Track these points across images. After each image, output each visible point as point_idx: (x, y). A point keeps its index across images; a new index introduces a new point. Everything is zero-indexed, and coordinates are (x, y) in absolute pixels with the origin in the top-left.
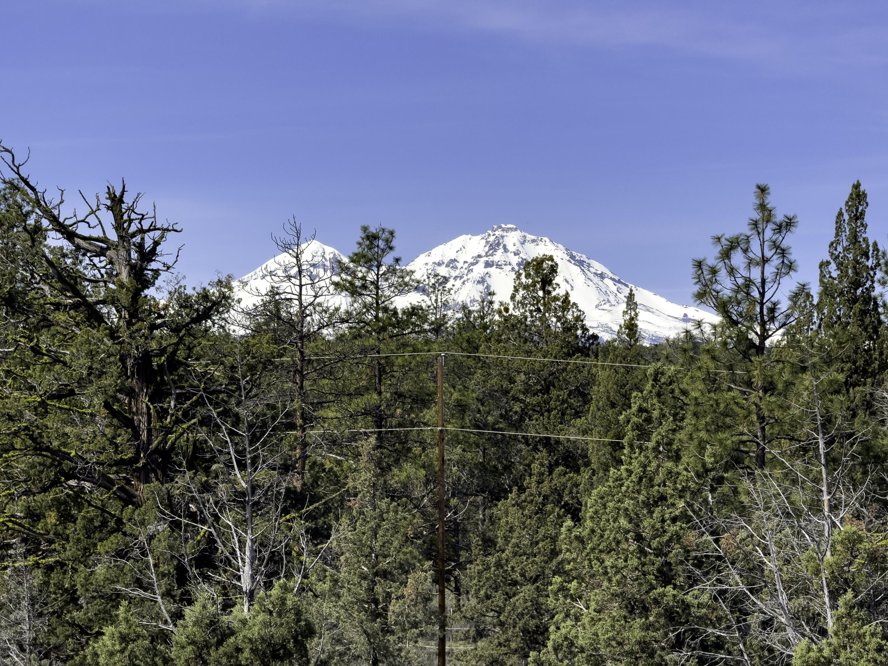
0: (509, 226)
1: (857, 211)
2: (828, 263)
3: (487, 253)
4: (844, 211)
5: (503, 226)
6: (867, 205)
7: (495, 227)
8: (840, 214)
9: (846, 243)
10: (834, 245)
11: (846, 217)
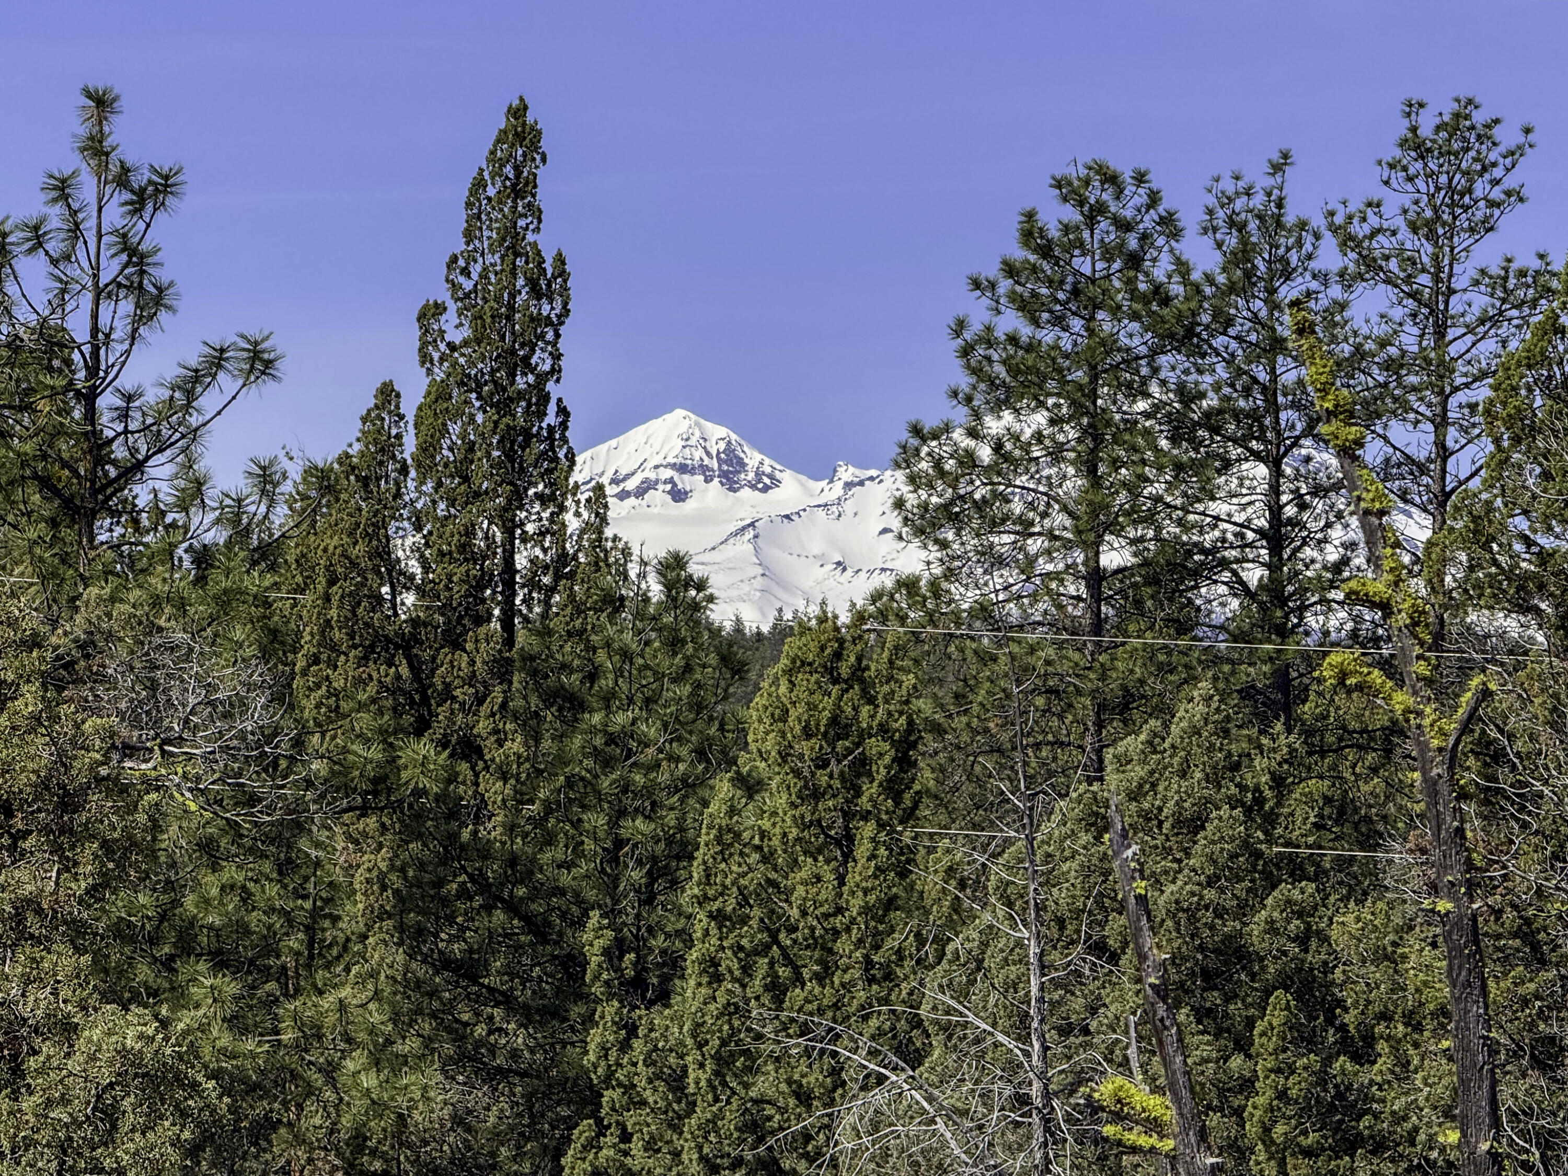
2: (439, 309)
4: (486, 175)
6: (544, 160)
8: (479, 184)
9: (489, 259)
10: (462, 263)
11: (491, 191)
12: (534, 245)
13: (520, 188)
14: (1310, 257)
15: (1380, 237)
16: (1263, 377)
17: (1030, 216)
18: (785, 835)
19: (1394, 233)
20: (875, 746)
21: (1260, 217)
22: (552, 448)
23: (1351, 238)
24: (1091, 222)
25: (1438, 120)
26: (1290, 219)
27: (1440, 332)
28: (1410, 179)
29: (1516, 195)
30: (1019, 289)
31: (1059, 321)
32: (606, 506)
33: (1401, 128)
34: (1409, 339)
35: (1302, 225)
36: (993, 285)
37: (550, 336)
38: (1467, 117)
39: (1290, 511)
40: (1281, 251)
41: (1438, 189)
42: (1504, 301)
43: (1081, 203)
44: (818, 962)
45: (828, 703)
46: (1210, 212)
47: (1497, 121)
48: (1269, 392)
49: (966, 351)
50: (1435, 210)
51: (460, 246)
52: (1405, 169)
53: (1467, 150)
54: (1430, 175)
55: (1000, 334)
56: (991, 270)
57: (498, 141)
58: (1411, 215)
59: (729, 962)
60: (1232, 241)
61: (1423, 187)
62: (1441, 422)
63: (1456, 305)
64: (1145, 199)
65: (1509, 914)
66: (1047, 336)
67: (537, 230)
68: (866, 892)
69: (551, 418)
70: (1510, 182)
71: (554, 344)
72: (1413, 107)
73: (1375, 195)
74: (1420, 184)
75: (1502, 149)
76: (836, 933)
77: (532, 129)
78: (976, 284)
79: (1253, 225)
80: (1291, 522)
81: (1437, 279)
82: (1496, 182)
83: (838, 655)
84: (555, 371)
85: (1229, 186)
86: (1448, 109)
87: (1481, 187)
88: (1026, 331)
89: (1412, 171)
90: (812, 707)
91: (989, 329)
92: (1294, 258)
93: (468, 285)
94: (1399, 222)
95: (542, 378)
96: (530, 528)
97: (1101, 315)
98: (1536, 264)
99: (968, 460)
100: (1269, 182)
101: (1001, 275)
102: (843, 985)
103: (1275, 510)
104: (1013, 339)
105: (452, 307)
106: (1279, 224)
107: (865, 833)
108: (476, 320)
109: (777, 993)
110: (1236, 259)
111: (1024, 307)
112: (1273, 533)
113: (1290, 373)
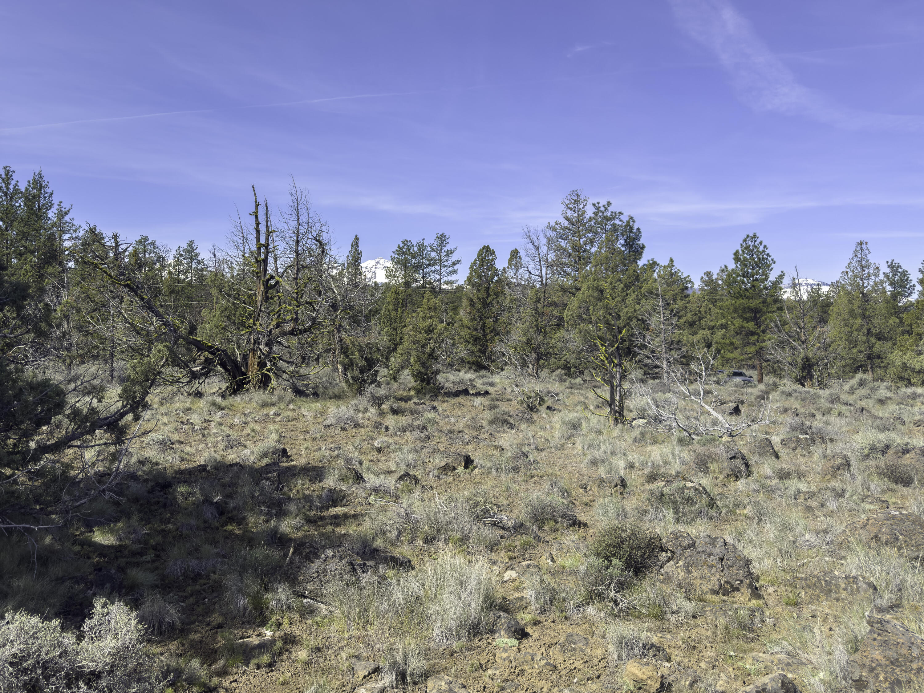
0: (381, 258)
1: (356, 242)
3: (375, 265)
4: (353, 243)
5: (379, 258)
7: (377, 258)
9: (354, 251)
12: (358, 250)
13: (357, 244)
14: (427, 249)
15: (434, 247)
16: (422, 261)
17: (399, 245)
18: (391, 309)
19: (436, 247)
20: (400, 300)
22: (360, 270)
23: (431, 247)
24: (405, 245)
27: (440, 257)
29: (448, 243)
33: (436, 236)
34: (437, 257)
35: (426, 246)
36: (395, 252)
38: (443, 235)
39: (425, 275)
40: (424, 248)
42: (447, 254)
43: (404, 243)
44: (394, 322)
45: (395, 296)
46: (416, 244)
47: (446, 235)
48: (423, 263)
49: (392, 259)
50: (440, 244)
51: (350, 250)
53: (443, 238)
54: (439, 241)
55: (396, 257)
57: (354, 239)
58: (437, 245)
59: (386, 322)
60: (419, 247)
62: (441, 266)
63: (442, 254)
64: (410, 243)
65: (473, 316)
66: (400, 257)
67: (358, 248)
68: (400, 315)
69: (360, 267)
70: (447, 241)
71: (360, 259)
72: (437, 234)
73: (434, 243)
76: (396, 319)
77: (358, 238)
78: (393, 252)
79: (421, 246)
81: (440, 251)
83: (396, 291)
84: (360, 262)
85: (418, 242)
86: (441, 234)
87: (444, 242)
88: (398, 257)
89: (437, 240)
91: (394, 257)
93: (351, 254)
96: (358, 278)
97: (406, 255)
98: (450, 250)
99: (392, 270)
102: (397, 324)
103: (423, 275)
105: (350, 256)
106: (423, 246)
107: (399, 309)
108: (353, 257)
109: (390, 325)
110: (419, 249)
111: (398, 254)
112: (423, 277)
113: (425, 261)
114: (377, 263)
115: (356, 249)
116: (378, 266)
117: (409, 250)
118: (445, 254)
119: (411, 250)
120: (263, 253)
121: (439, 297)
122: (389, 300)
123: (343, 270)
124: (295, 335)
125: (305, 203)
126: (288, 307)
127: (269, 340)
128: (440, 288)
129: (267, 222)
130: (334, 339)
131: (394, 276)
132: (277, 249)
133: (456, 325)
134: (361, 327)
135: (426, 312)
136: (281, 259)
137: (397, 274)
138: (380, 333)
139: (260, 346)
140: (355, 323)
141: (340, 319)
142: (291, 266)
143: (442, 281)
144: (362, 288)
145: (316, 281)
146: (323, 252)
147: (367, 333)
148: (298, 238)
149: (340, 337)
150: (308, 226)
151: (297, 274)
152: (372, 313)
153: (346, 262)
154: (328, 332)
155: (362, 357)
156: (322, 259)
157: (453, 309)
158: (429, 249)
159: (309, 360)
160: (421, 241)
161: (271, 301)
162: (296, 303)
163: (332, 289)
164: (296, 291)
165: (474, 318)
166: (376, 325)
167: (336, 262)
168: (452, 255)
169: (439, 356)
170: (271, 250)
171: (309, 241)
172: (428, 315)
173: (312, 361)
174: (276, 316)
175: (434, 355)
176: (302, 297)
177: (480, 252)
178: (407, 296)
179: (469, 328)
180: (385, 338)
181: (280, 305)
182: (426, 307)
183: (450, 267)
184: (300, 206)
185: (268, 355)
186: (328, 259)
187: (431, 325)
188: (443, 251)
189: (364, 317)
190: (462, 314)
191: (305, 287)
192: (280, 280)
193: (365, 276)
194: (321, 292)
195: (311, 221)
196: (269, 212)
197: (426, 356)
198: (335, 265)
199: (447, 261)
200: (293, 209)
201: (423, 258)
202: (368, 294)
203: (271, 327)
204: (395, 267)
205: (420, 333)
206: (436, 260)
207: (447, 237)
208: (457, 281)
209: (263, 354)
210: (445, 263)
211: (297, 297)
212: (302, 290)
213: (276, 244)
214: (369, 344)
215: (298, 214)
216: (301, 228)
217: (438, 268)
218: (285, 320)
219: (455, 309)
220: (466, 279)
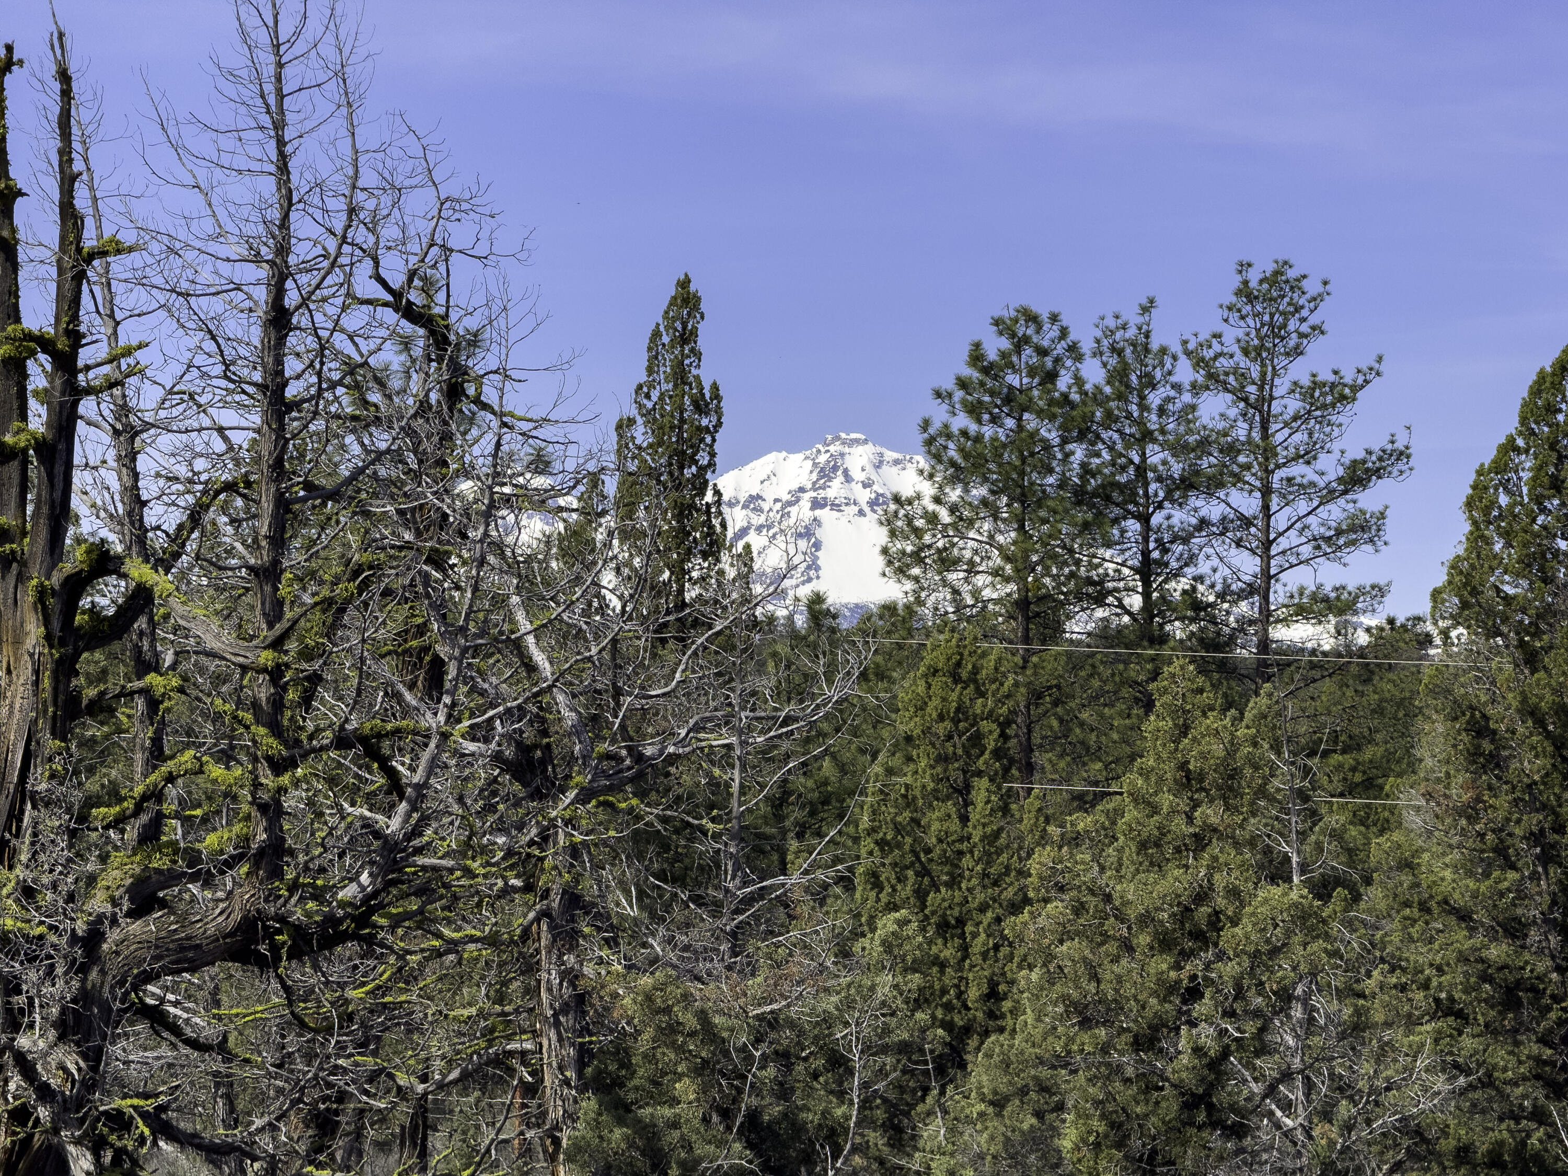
0: (854, 436)
1: (684, 328)
2: (631, 422)
3: (814, 483)
4: (662, 328)
5: (843, 435)
6: (702, 318)
7: (830, 437)
8: (656, 334)
9: (665, 387)
10: (645, 389)
11: (666, 339)
12: (697, 378)
13: (687, 337)
14: (1170, 373)
15: (1221, 359)
16: (1137, 459)
17: (977, 345)
18: (924, 787)
19: (1232, 356)
20: (985, 726)
21: (1134, 345)
22: (709, 520)
23: (1203, 359)
24: (1018, 349)
25: (1262, 276)
26: (1155, 346)
27: (1265, 427)
28: (1243, 318)
29: (1318, 329)
30: (969, 398)
31: (994, 420)
32: (752, 559)
33: (1236, 281)
34: (1241, 431)
35: (1163, 351)
36: (950, 395)
37: (708, 439)
38: (1282, 274)
39: (1156, 555)
40: (1150, 368)
41: (1263, 325)
42: (1312, 404)
43: (1013, 335)
44: (947, 874)
45: (954, 696)
46: (1098, 341)
47: (1304, 277)
48: (1141, 470)
49: (930, 442)
50: (1261, 339)
51: (643, 377)
52: (1239, 311)
53: (1283, 297)
54: (1257, 315)
55: (955, 429)
56: (949, 384)
57: (671, 304)
58: (1243, 344)
59: (886, 874)
60: (1113, 361)
61: (1252, 324)
62: (1266, 492)
63: (1276, 407)
64: (1057, 333)
65: (1490, 837)
66: (988, 431)
67: (698, 366)
68: (984, 825)
69: (709, 497)
70: (1314, 320)
71: (711, 446)
72: (1244, 266)
73: (1217, 330)
74: (1250, 321)
75: (1308, 296)
76: (961, 853)
77: (695, 296)
78: (938, 394)
79: (1128, 351)
80: (1156, 561)
81: (1261, 388)
82: (1303, 320)
83: (959, 664)
84: (711, 465)
85: (1111, 323)
86: (1270, 268)
87: (1292, 325)
88: (973, 428)
89: (1244, 312)
90: (944, 699)
91: (946, 426)
92: (1158, 374)
93: (650, 405)
94: (1235, 349)
95: (702, 470)
96: (695, 574)
97: (1026, 416)
98: (1332, 378)
99: (932, 519)
100: (1140, 320)
101: (955, 388)
102: (968, 889)
103: (1146, 553)
104: (964, 433)
105: (640, 420)
106: (1147, 350)
107: (981, 785)
108: (659, 429)
109: (921, 895)
110: (1119, 375)
111: (974, 410)
112: (1146, 570)
113: (1156, 456)
114: (826, 473)
115: (680, 375)
116: (836, 489)
117: (1051, 376)
118: (1294, 405)
119: (1064, 382)
120: (43, 396)
121: (1257, 704)
122: (906, 724)
123: (591, 515)
124: (265, 964)
125: (327, 50)
126: (216, 771)
127: (85, 996)
128: (1264, 644)
129: (68, 181)
130: (532, 992)
131: (946, 562)
132: (138, 371)
133: (1375, 896)
134: (716, 908)
135: (1166, 800)
136: (166, 441)
137: (966, 549)
138: (844, 953)
139: (23, 1042)
140: (679, 880)
141: (574, 851)
142: (229, 487)
143: (1278, 595)
144: (726, 641)
145: (411, 595)
146: (454, 392)
147: (757, 946)
148: (279, 292)
149: (571, 976)
150: (352, 211)
151: (278, 541)
152: (795, 814)
153: (610, 460)
154: (492, 941)
155: (726, 1114)
156: (446, 437)
157: (1351, 790)
158: (1185, 373)
159: (358, 1135)
160: (1133, 318)
161: (94, 730)
162: (271, 744)
163: (518, 646)
164: (267, 657)
165: (1501, 850)
166: (820, 895)
167: (540, 464)
168: (1343, 416)
169: (1258, 1110)
170: (96, 377)
171: (355, 319)
172: (1180, 826)
173: (383, 1146)
174: (132, 832)
175: (1221, 1098)
176: (307, 701)
177: (1537, 390)
178: (1036, 696)
179: (1464, 916)
180: (885, 982)
181: (157, 754)
182: (1169, 770)
183: (1329, 496)
184: (293, 76)
185: (79, 1102)
186: (487, 444)
187: (1202, 897)
188: (1282, 386)
189: (739, 836)
190: (1414, 821)
191: (330, 632)
192: (161, 582)
193: (746, 557)
194: (438, 666)
195: (368, 179)
196: (81, 114)
197: (1171, 1107)
198: (540, 482)
199: (1307, 456)
200: (249, 93)
201: (1147, 436)
202: (765, 684)
203: (98, 903)
204: (954, 494)
205: (1128, 947)
206: (1231, 450)
207: (1312, 287)
208: (1379, 591)
209: (45, 1093)
210: (1297, 470)
211: (277, 703)
212: (307, 654)
213: (129, 334)
214: (772, 1022)
215: (279, 125)
216: (301, 225)
217: (1249, 504)
218: (193, 857)
219: (1370, 786)
220: (1440, 578)
